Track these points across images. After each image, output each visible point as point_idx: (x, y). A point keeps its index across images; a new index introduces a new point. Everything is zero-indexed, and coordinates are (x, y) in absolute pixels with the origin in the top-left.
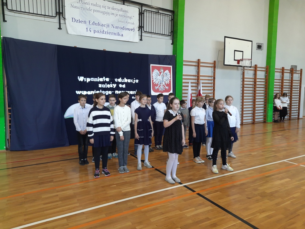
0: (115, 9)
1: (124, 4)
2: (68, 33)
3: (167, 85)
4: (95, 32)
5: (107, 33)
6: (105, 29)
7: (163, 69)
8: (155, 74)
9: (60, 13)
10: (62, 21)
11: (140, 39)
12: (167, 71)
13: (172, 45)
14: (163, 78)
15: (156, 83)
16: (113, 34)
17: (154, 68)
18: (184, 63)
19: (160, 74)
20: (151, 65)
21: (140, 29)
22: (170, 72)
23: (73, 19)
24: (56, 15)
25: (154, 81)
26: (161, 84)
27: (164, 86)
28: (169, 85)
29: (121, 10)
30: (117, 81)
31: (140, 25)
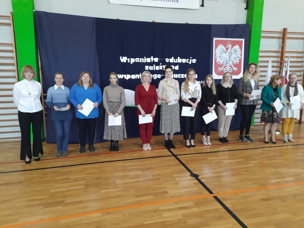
2: (109, 3)
3: (236, 66)
7: (231, 44)
8: (219, 51)
11: (201, 4)
12: (237, 47)
14: (230, 57)
15: (220, 63)
17: (218, 43)
18: (262, 35)
19: (227, 51)
22: (241, 48)
26: (227, 64)
27: (232, 67)
30: (168, 62)
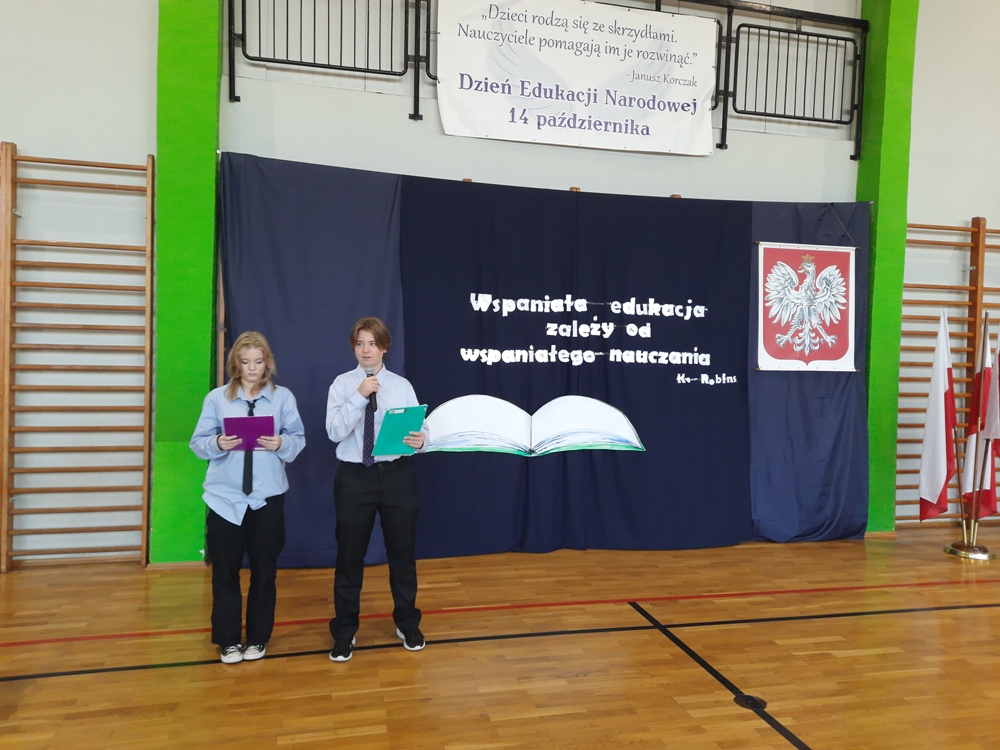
0: (621, 32)
1: (658, 9)
2: (443, 132)
3: (831, 329)
4: (542, 122)
5: (586, 124)
6: (581, 111)
7: (815, 262)
8: (776, 284)
9: (419, 62)
10: (424, 90)
11: (719, 142)
12: (832, 271)
13: (855, 164)
14: (811, 301)
15: (780, 321)
16: (610, 127)
17: (773, 258)
18: (910, 236)
19: (801, 282)
20: (763, 246)
21: (721, 105)
22: (845, 274)
23: (466, 78)
24: (406, 67)
25: (772, 313)
26: (802, 323)
27: (818, 334)
28: (837, 328)
29: (647, 32)
30: (619, 311)
31: (722, 88)
